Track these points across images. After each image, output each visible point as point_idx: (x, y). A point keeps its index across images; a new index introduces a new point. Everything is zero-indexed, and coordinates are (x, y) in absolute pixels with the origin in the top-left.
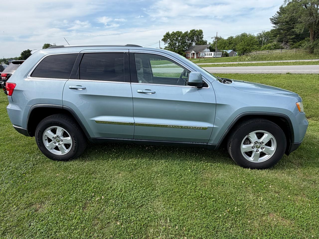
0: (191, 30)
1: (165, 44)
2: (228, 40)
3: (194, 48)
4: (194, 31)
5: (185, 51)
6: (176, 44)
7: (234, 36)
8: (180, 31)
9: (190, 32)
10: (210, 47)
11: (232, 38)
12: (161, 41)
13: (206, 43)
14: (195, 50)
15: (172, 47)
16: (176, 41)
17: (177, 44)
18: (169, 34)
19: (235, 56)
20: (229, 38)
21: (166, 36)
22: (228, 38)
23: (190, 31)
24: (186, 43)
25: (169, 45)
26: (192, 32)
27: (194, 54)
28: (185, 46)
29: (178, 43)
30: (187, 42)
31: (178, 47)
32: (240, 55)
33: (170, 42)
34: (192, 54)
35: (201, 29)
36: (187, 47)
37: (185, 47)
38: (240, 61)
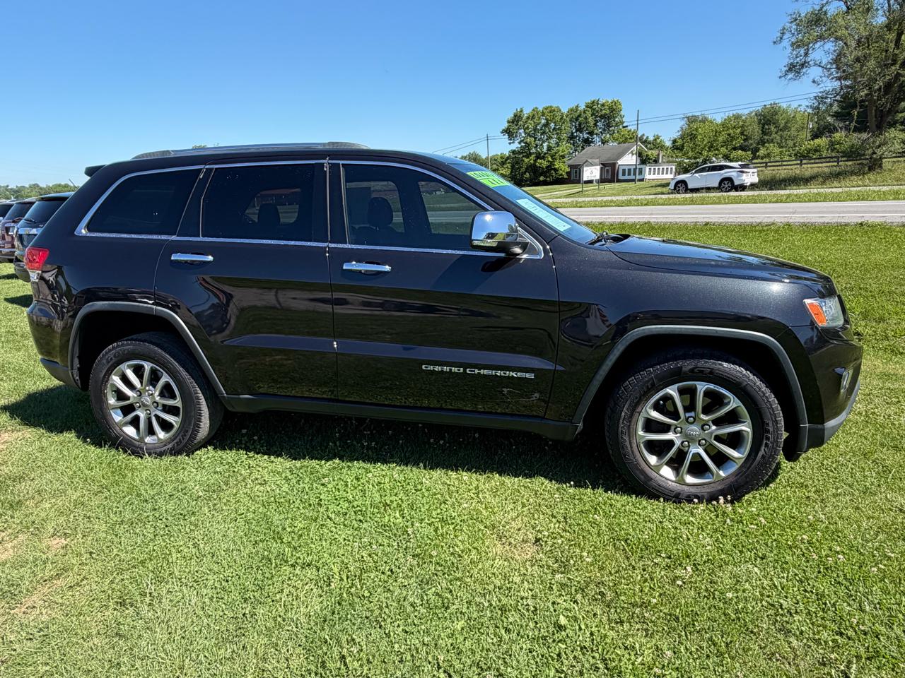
0: (588, 101)
4: (597, 104)
9: (584, 107)
18: (522, 114)
21: (514, 121)
23: (586, 103)
26: (591, 107)
33: (526, 137)
35: (616, 100)
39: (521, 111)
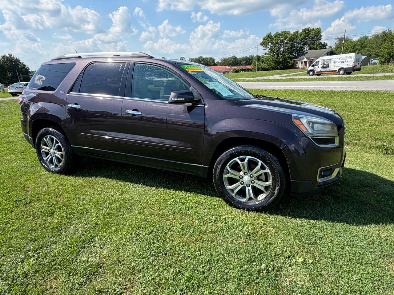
0: (304, 28)
1: (264, 50)
2: (359, 41)
3: (306, 54)
4: (308, 30)
5: (293, 58)
6: (279, 48)
7: (370, 35)
8: (287, 31)
9: (301, 31)
10: (331, 52)
11: (366, 38)
12: (259, 45)
13: (325, 46)
14: (307, 57)
15: (275, 53)
16: (281, 45)
17: (282, 50)
18: (271, 35)
19: (371, 65)
20: (361, 38)
21: (267, 38)
22: (359, 39)
23: (303, 30)
24: (294, 47)
25: (270, 50)
26: (305, 31)
27: (305, 62)
28: (293, 51)
29: (283, 48)
30: (297, 46)
31: (283, 53)
32: (382, 63)
33: (272, 47)
34: (303, 62)
35: (318, 27)
36: (295, 53)
37: (294, 53)
38: (383, 71)
39: (271, 33)
